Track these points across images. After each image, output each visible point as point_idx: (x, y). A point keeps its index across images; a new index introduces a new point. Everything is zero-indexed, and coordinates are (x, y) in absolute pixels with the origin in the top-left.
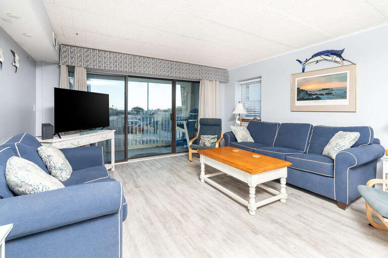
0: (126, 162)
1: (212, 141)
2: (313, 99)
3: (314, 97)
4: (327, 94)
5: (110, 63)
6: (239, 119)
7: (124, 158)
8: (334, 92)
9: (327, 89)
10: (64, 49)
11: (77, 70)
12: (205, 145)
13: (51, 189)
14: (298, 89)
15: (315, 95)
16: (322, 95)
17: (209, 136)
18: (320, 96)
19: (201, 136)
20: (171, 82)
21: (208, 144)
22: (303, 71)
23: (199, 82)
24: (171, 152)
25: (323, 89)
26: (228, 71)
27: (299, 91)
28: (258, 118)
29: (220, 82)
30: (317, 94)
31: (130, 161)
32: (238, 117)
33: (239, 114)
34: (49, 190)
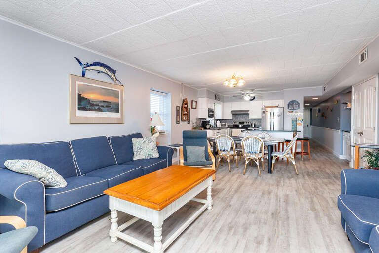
2: (95, 110)
3: (97, 108)
4: (107, 106)
8: (111, 106)
9: (107, 102)
14: (79, 95)
15: (97, 105)
16: (103, 106)
18: (101, 108)
22: (84, 75)
25: (104, 102)
27: (81, 99)
30: (98, 105)
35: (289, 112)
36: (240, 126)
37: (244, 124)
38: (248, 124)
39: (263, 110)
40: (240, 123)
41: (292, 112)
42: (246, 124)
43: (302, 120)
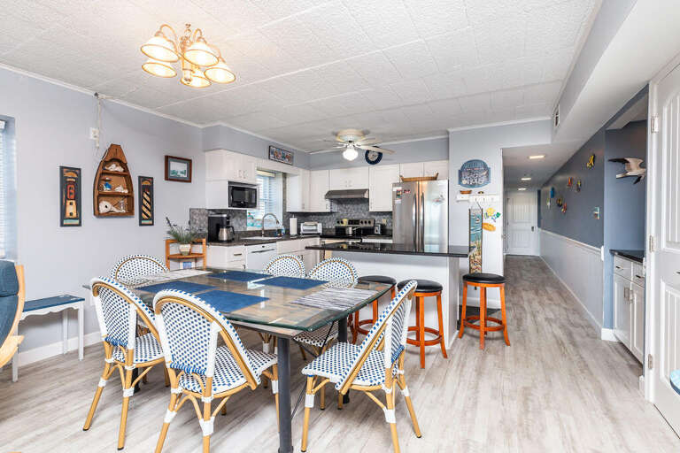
35: (462, 192)
36: (350, 231)
37: (361, 226)
38: (368, 225)
39: (395, 189)
40: (351, 222)
41: (469, 192)
42: (364, 225)
43: (498, 215)
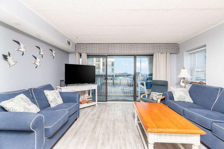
0: (106, 102)
1: (158, 97)
5: (97, 49)
6: (183, 82)
7: (105, 100)
10: (77, 46)
11: (82, 54)
12: (153, 100)
13: (17, 111)
17: (156, 93)
19: (152, 92)
20: (133, 56)
21: (155, 99)
23: (153, 55)
24: (133, 100)
26: (178, 45)
28: (204, 82)
29: (170, 53)
31: (108, 102)
32: (183, 80)
33: (184, 78)
34: (16, 111)
